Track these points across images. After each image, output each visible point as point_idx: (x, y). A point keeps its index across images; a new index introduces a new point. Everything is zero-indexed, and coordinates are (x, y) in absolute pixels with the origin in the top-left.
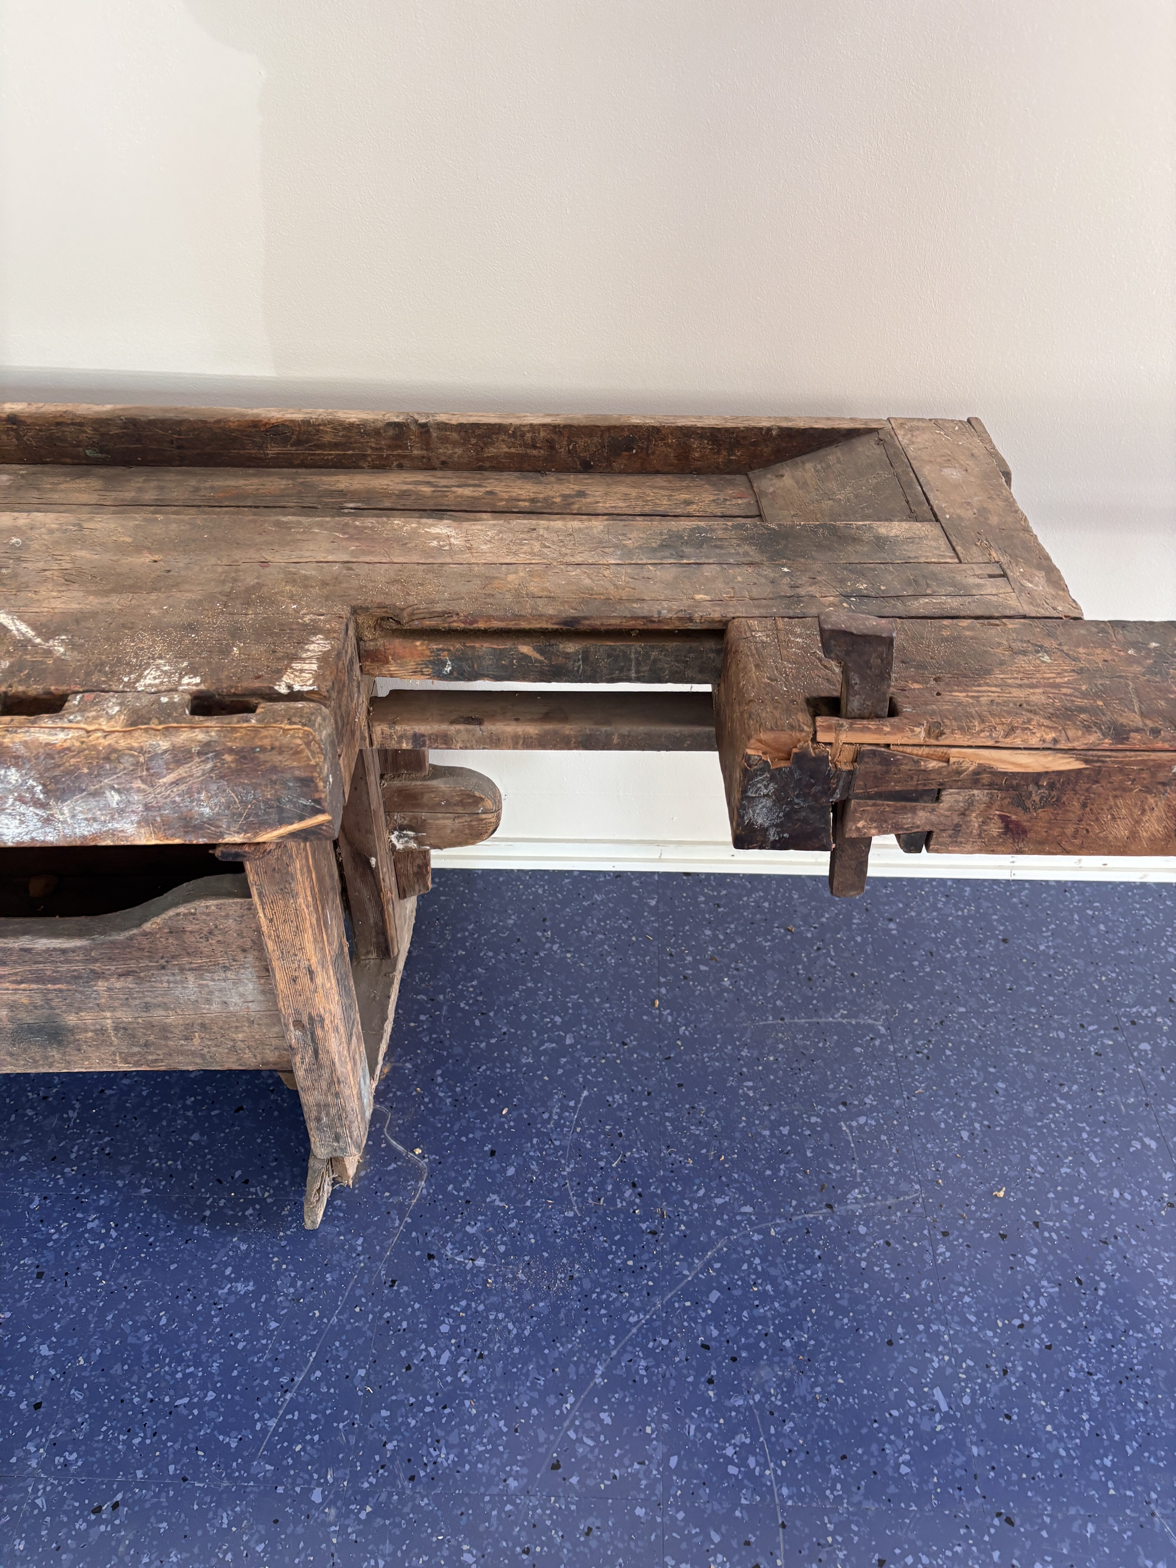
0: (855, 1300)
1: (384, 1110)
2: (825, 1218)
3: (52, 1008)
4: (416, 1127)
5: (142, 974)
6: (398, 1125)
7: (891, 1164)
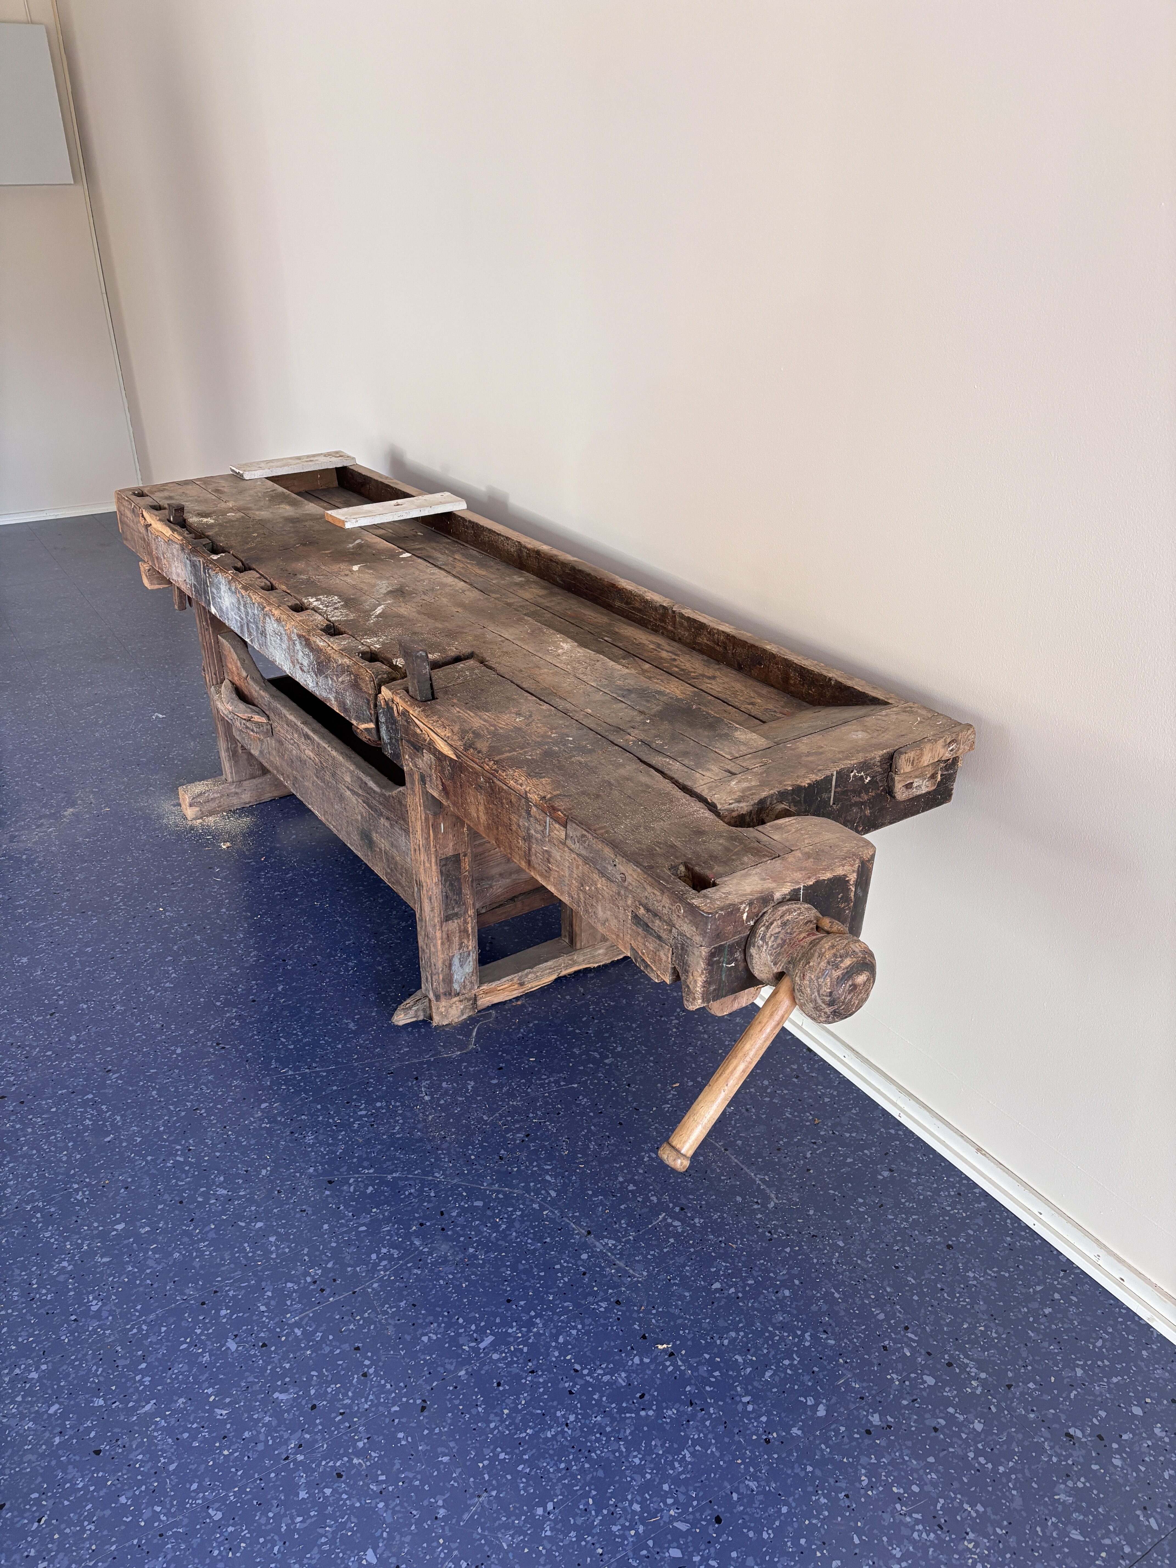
0: (528, 1272)
1: (494, 1016)
2: (577, 1234)
3: (370, 824)
5: (392, 822)
6: (488, 1026)
7: (652, 1253)
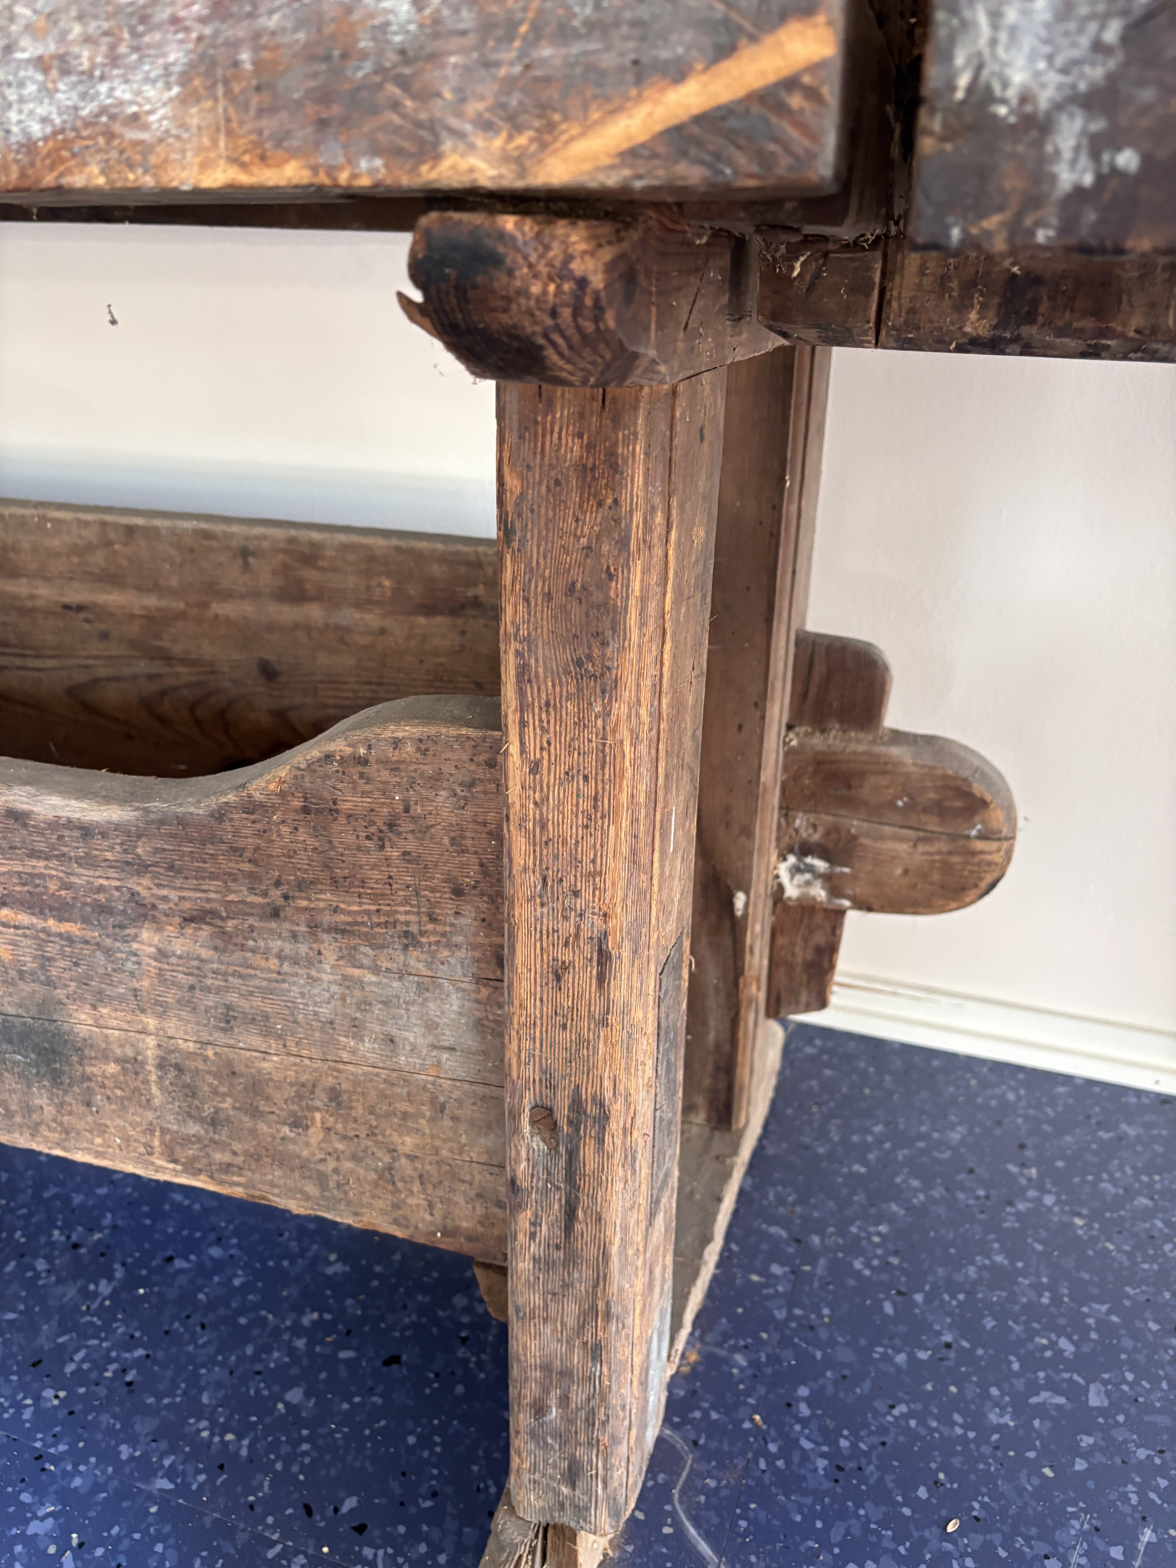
1: (680, 1444)
3: (50, 983)
4: (745, 1508)
5: (230, 925)
6: (705, 1491)
